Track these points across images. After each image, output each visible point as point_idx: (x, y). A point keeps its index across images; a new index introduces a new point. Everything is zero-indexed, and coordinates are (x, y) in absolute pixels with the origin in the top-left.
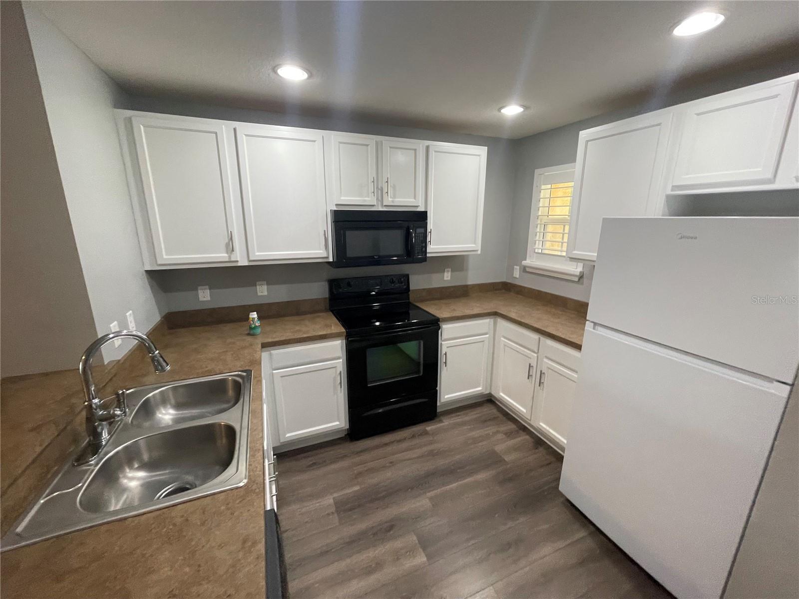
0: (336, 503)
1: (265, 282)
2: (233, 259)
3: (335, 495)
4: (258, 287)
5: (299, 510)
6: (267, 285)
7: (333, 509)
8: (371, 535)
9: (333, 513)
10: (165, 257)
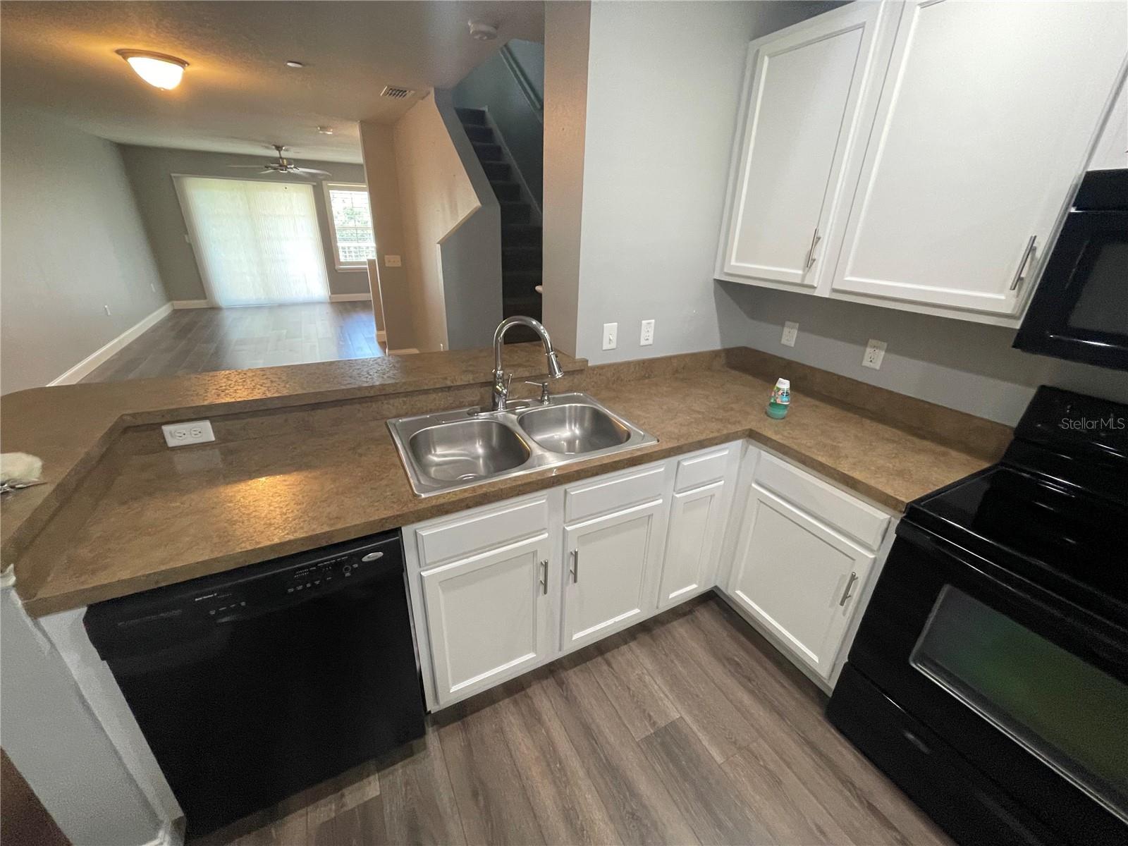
0: (673, 724)
1: (885, 345)
2: (806, 282)
3: (688, 719)
4: (869, 350)
5: (645, 672)
6: (886, 352)
7: (662, 723)
8: (632, 809)
9: (654, 723)
10: (733, 263)
